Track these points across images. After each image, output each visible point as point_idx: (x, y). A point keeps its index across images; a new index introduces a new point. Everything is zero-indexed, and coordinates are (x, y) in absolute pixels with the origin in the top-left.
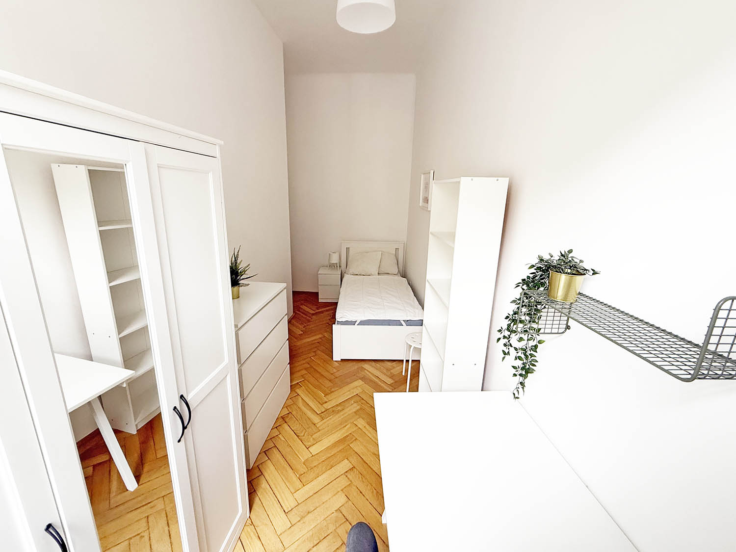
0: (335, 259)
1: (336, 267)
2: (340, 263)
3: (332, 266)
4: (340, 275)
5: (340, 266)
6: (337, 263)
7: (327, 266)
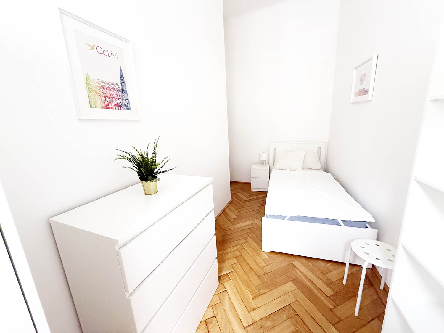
0: (264, 158)
1: (265, 163)
2: (268, 160)
3: (262, 163)
4: (269, 170)
5: (268, 163)
6: (266, 161)
7: (258, 163)
